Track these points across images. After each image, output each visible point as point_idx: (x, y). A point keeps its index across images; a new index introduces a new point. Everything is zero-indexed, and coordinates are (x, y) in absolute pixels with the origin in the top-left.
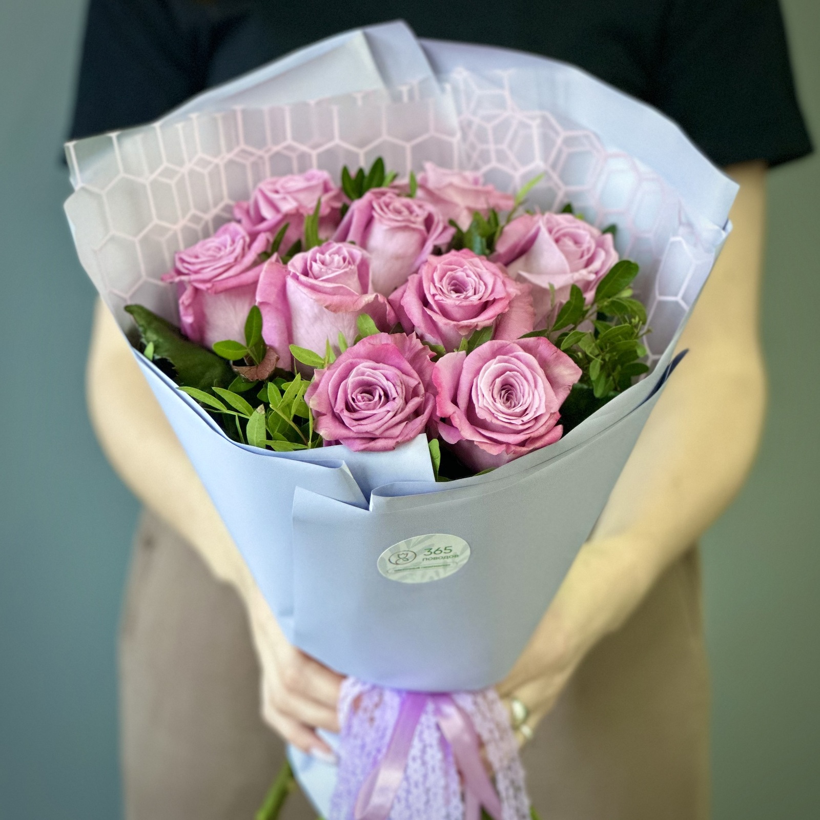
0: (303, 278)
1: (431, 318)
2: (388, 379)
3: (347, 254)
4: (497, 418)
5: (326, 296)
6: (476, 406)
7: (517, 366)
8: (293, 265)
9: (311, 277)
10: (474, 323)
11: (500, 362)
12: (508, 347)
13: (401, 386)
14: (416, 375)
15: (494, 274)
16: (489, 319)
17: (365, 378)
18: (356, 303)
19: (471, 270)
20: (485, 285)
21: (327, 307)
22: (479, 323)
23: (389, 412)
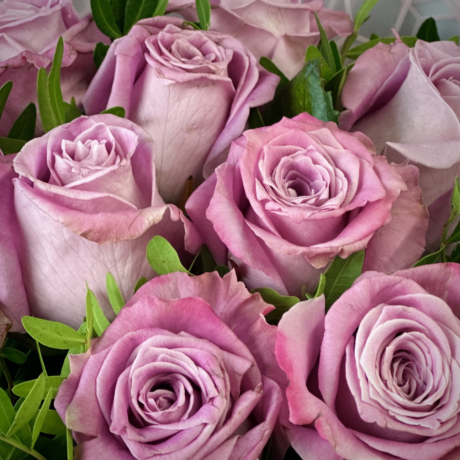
0: (41, 185)
1: (261, 242)
2: (197, 364)
3: (112, 138)
4: (394, 419)
5: (82, 216)
6: (357, 399)
7: (417, 321)
8: (23, 163)
9: (55, 183)
10: (337, 248)
11: (390, 317)
12: (398, 286)
13: (222, 376)
14: (245, 351)
15: (358, 155)
16: (360, 240)
17: (159, 364)
18: (133, 225)
19: (318, 151)
20: (347, 175)
21: (84, 235)
22: (345, 248)
23: (205, 425)
